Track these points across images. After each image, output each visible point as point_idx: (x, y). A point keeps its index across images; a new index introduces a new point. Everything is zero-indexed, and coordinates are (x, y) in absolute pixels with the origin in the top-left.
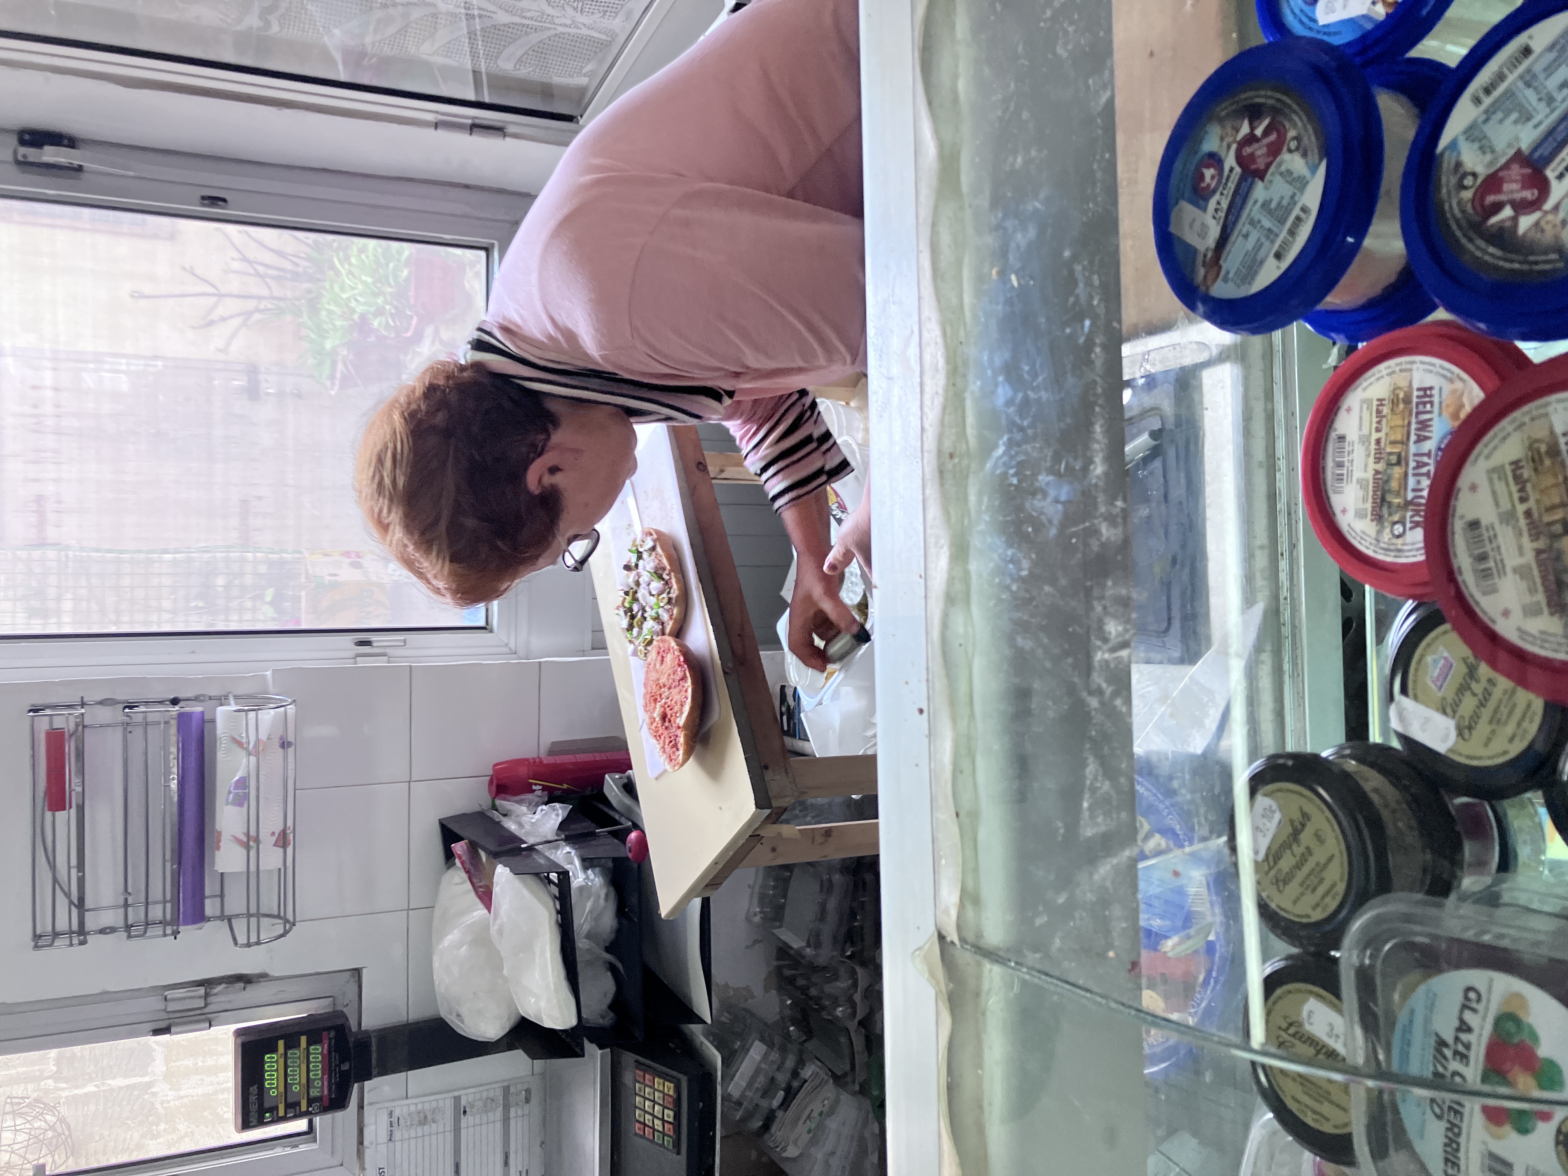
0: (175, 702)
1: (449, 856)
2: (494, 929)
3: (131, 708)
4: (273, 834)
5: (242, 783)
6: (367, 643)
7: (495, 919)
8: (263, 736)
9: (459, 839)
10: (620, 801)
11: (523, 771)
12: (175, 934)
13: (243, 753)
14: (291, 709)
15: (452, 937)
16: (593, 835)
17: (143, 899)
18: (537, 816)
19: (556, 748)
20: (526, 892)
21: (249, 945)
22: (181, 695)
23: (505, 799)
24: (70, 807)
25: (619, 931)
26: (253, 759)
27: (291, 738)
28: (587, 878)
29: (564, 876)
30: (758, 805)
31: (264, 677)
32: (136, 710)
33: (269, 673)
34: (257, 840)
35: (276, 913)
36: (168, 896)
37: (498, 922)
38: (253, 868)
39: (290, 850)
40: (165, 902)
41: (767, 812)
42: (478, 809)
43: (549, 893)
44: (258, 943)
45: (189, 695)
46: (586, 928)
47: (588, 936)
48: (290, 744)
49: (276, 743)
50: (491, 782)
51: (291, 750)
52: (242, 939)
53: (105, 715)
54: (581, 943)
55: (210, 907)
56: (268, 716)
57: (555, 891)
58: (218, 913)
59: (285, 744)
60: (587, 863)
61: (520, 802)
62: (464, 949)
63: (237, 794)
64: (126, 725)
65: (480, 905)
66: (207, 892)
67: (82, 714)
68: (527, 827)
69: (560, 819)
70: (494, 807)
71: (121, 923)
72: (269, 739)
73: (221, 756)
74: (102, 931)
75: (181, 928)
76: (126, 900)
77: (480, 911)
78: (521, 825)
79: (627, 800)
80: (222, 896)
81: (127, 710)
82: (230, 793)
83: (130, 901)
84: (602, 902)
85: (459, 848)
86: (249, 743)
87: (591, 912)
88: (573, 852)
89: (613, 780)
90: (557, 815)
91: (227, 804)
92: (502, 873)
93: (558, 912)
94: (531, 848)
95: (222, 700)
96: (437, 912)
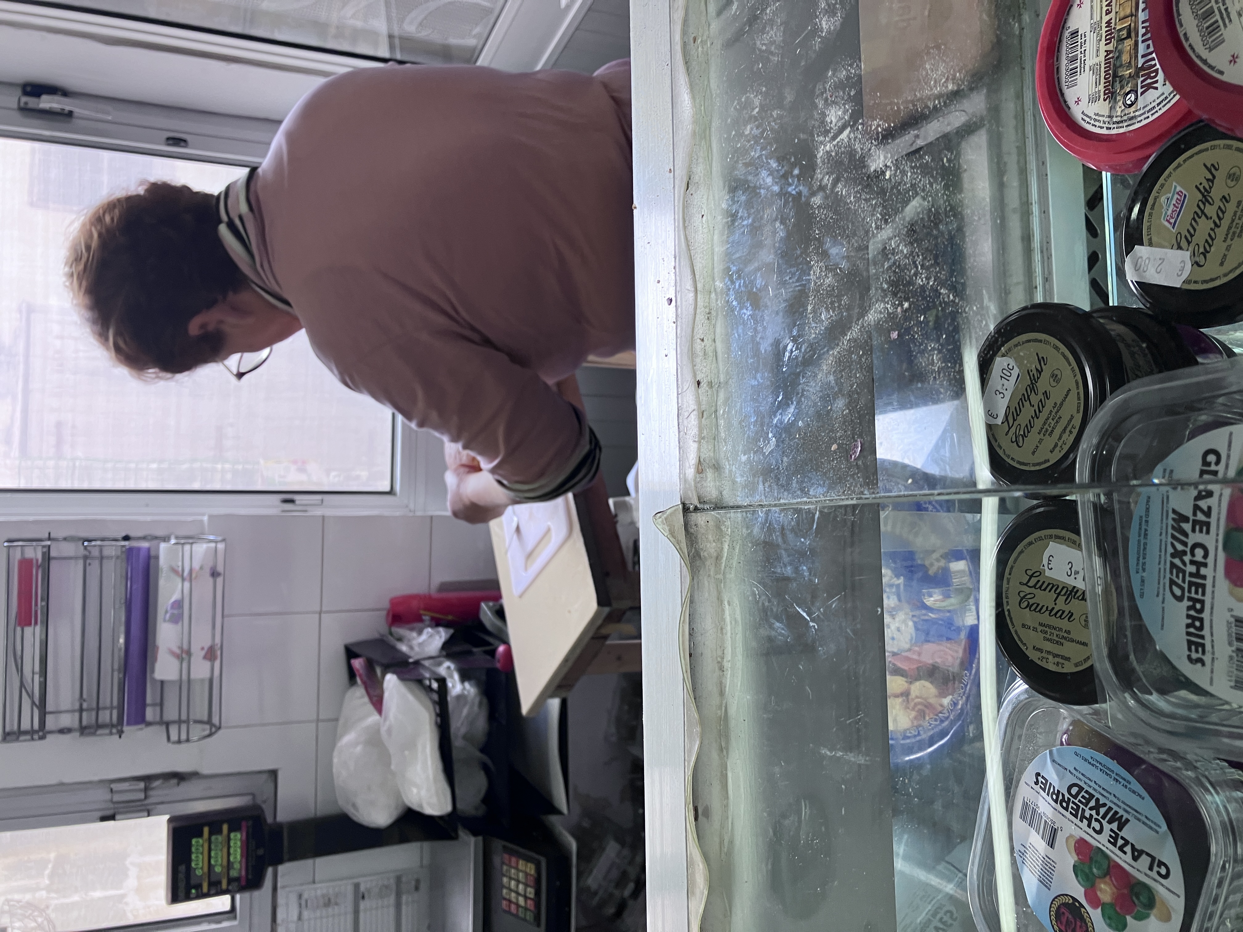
0: (126, 538)
1: (352, 675)
2: (383, 730)
3: (89, 541)
4: (203, 649)
5: (178, 604)
6: (292, 501)
7: (385, 720)
8: (196, 565)
9: (356, 656)
10: (494, 625)
11: (415, 604)
12: (120, 733)
13: (179, 580)
14: (221, 546)
15: (348, 738)
16: (470, 653)
17: (94, 705)
18: (424, 637)
19: (444, 587)
20: (410, 697)
21: (179, 742)
22: (132, 534)
23: (399, 627)
24: (36, 623)
25: (490, 734)
26: (187, 585)
27: (220, 569)
28: (464, 689)
29: (442, 682)
30: (600, 603)
31: (201, 522)
32: (93, 543)
33: (205, 518)
34: (189, 653)
35: (205, 718)
36: (115, 703)
37: (388, 723)
38: (185, 677)
39: (217, 664)
40: (112, 708)
41: (607, 610)
42: (376, 636)
43: (431, 699)
44: (188, 740)
45: (140, 534)
46: (463, 730)
47: (465, 737)
48: (219, 574)
49: (207, 572)
50: (388, 614)
51: (220, 580)
52: (174, 737)
53: (68, 549)
54: (457, 742)
55: (150, 713)
56: (200, 549)
57: (435, 697)
58: (158, 719)
59: (214, 574)
60: (465, 677)
61: (412, 629)
62: (359, 749)
63: (172, 615)
64: (85, 558)
65: (376, 713)
66: (149, 700)
67: (49, 546)
68: (417, 649)
69: (443, 640)
70: (391, 634)
71: (76, 725)
72: (201, 568)
73: (162, 582)
74: (62, 731)
75: (125, 728)
76: (81, 705)
77: (375, 717)
78: (411, 648)
79: (498, 623)
80: (161, 705)
81: (86, 544)
82: (166, 612)
83: (85, 706)
84: (476, 708)
85: (357, 663)
86: (183, 570)
87: (467, 716)
88: (452, 666)
89: (490, 608)
90: (441, 637)
91: (165, 621)
92: (391, 680)
93: (438, 715)
94: (417, 663)
95: (166, 539)
96: (341, 721)
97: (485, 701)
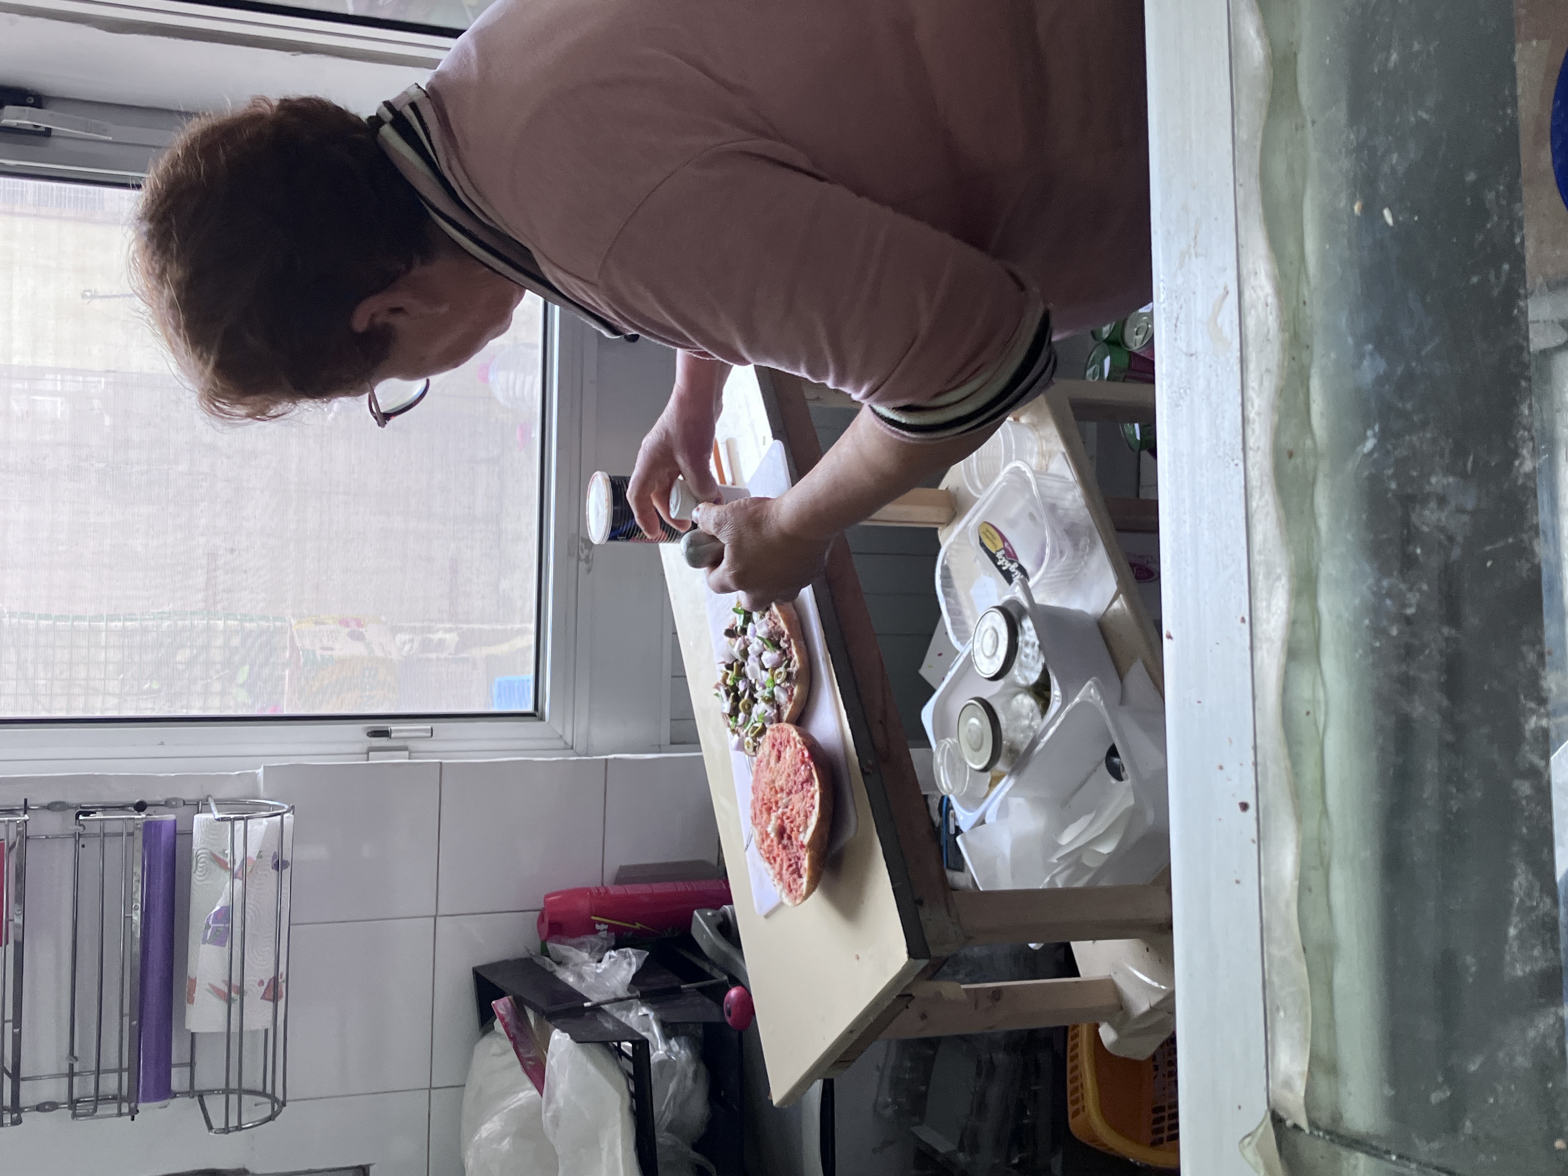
0: (140, 807)
1: (486, 1017)
2: (546, 1117)
3: (87, 814)
4: (261, 983)
5: (226, 915)
6: (385, 734)
7: (549, 1102)
8: (252, 853)
9: (500, 994)
10: (714, 947)
11: (583, 905)
12: (133, 1113)
13: (227, 876)
14: (289, 818)
15: (490, 1127)
16: (677, 991)
17: (93, 1067)
18: (604, 965)
19: (626, 875)
20: (591, 1068)
21: (226, 1130)
22: (147, 799)
23: (559, 942)
24: (7, 943)
25: (712, 1123)
26: (238, 883)
27: (287, 857)
28: (670, 1050)
29: (642, 1046)
30: (911, 954)
31: (255, 775)
32: (92, 816)
33: (260, 771)
34: (241, 992)
35: (260, 1088)
36: (125, 1065)
37: (553, 1107)
38: (235, 1028)
39: (281, 1004)
40: (120, 1070)
41: (923, 963)
42: (526, 955)
43: (621, 1068)
44: (239, 1128)
45: (159, 798)
46: (668, 1117)
47: (670, 1128)
48: (285, 864)
49: (269, 862)
50: (541, 919)
51: (286, 872)
52: (218, 1122)
53: (52, 823)
54: (663, 1138)
55: (178, 1079)
56: (259, 827)
57: (630, 1067)
58: (186, 1087)
59: (279, 865)
60: (669, 1030)
61: (579, 947)
62: (506, 1144)
63: (216, 930)
64: (78, 837)
65: (529, 1084)
66: (174, 1060)
67: (25, 821)
68: (590, 980)
69: (634, 970)
70: (545, 952)
71: (64, 1097)
72: (259, 856)
73: (197, 878)
74: (40, 1108)
75: (141, 1106)
76: (71, 1066)
77: (528, 1093)
78: (580, 977)
79: (724, 946)
80: (192, 1065)
81: (81, 817)
82: (208, 927)
83: (76, 1069)
84: (689, 1083)
85: (501, 1006)
86: (234, 862)
87: (674, 1096)
88: (652, 1015)
89: (705, 918)
90: (630, 964)
91: (204, 941)
92: (559, 1040)
93: (632, 1096)
94: (597, 1008)
95: (200, 806)
96: (469, 1094)
97: (703, 1069)
